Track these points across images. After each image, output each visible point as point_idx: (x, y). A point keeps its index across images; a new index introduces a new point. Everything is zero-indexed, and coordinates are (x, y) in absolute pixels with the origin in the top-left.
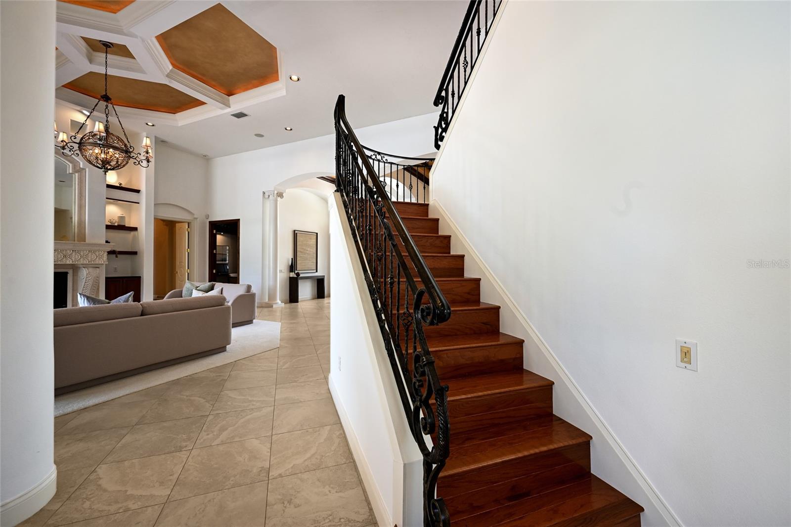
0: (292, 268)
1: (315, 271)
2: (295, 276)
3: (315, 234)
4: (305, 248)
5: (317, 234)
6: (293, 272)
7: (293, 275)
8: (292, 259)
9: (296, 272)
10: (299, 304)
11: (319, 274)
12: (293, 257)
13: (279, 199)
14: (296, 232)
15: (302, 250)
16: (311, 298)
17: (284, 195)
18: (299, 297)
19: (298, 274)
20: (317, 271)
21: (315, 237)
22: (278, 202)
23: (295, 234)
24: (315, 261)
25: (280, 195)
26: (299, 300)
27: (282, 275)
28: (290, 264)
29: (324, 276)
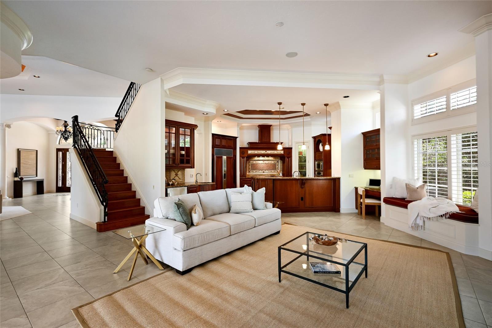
0: (16, 174)
1: (35, 176)
2: (19, 180)
3: (36, 151)
4: (27, 161)
5: (37, 151)
6: (17, 177)
7: (17, 179)
8: (16, 168)
9: (20, 177)
10: (23, 198)
11: (39, 177)
12: (17, 167)
13: (7, 129)
14: (19, 150)
15: (24, 162)
16: (32, 195)
17: (11, 126)
18: (23, 194)
19: (22, 179)
20: (37, 176)
21: (35, 153)
22: (6, 131)
23: (19, 152)
24: (35, 169)
25: (9, 126)
26: (23, 196)
27: (9, 179)
28: (15, 172)
29: (43, 179)
